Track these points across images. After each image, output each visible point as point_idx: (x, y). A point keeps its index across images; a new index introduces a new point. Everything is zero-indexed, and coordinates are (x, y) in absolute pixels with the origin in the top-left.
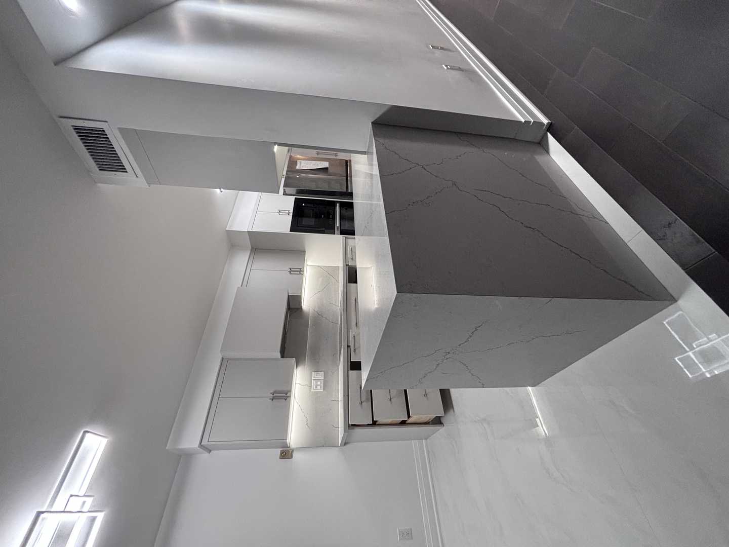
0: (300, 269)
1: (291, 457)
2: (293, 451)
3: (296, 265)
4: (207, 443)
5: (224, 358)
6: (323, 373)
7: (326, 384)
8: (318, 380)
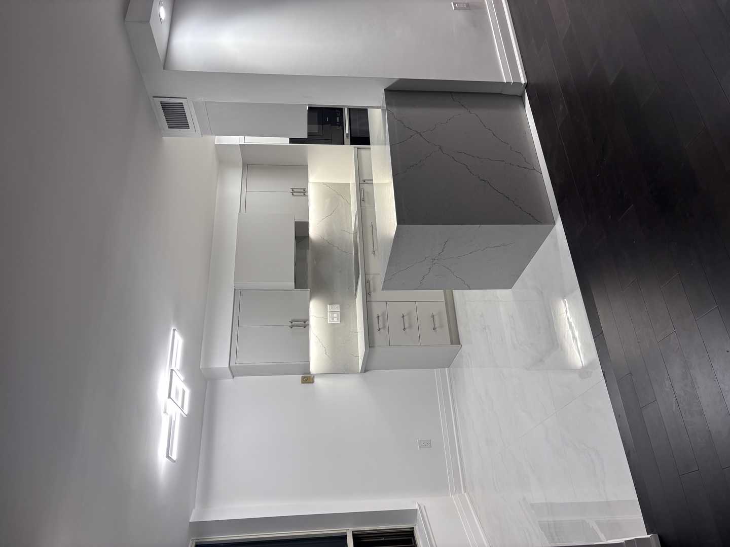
0: (304, 189)
1: (313, 382)
2: (314, 377)
3: (299, 185)
4: (235, 365)
5: (236, 288)
6: (338, 305)
7: (342, 316)
8: (333, 312)
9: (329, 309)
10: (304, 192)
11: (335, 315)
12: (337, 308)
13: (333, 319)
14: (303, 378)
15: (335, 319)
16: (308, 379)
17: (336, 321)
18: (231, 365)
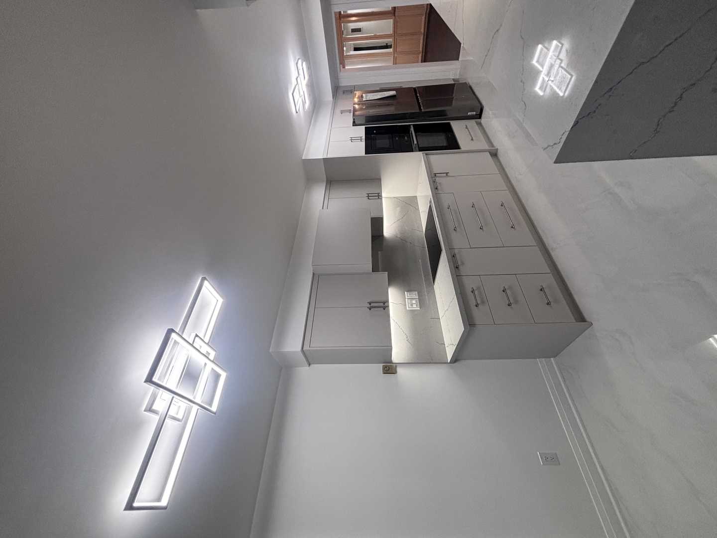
0: (378, 194)
1: (396, 372)
2: (396, 366)
3: (373, 191)
4: (308, 348)
5: (315, 273)
6: (416, 292)
7: (421, 302)
8: (412, 299)
9: (408, 296)
10: (379, 196)
11: (414, 302)
12: (415, 295)
13: (412, 305)
14: (384, 367)
15: (414, 306)
16: (389, 369)
17: (416, 307)
18: (304, 349)
